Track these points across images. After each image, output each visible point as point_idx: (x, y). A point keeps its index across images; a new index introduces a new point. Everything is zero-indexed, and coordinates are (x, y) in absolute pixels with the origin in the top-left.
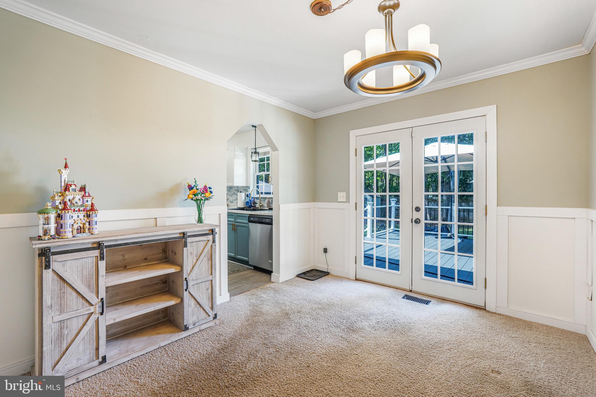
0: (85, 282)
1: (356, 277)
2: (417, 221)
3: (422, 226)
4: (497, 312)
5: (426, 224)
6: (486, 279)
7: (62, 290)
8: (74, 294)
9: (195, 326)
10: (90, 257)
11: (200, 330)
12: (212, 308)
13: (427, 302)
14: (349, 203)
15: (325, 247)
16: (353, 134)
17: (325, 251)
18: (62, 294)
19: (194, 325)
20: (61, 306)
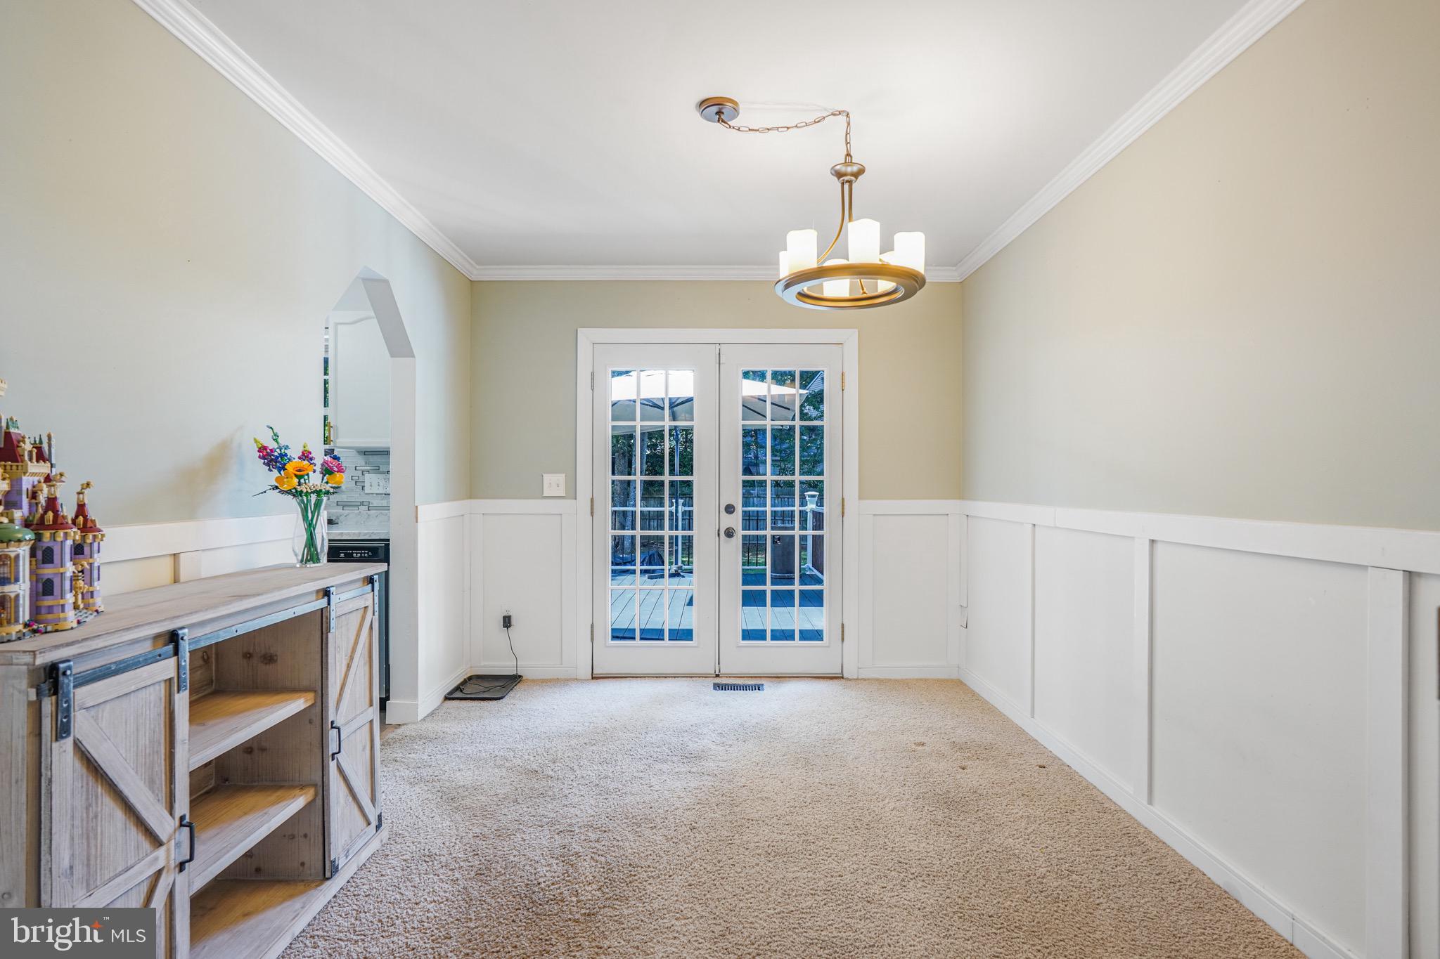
0: (143, 771)
1: (592, 672)
2: (730, 533)
3: (737, 541)
4: (860, 677)
5: (744, 537)
6: (843, 625)
7: (91, 809)
8: (119, 814)
9: (348, 859)
10: (154, 684)
11: (358, 867)
12: (373, 800)
13: (759, 687)
14: (576, 499)
15: (506, 614)
16: (586, 336)
17: (507, 622)
18: (92, 821)
19: (347, 857)
20: (88, 865)
